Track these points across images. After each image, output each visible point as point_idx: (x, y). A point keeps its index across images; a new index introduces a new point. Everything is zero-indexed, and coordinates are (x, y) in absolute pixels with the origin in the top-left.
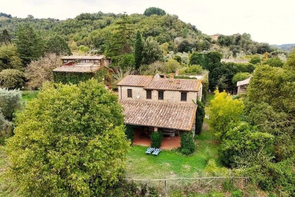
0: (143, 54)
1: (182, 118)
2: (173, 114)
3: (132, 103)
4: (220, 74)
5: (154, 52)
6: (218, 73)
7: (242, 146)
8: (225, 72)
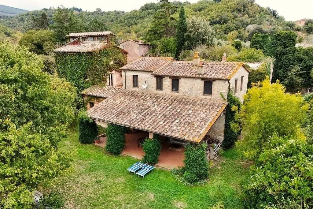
0: (186, 36)
1: (196, 120)
2: (184, 114)
3: (136, 95)
4: (292, 64)
5: (200, 33)
6: (290, 62)
7: (282, 187)
8: (301, 60)
